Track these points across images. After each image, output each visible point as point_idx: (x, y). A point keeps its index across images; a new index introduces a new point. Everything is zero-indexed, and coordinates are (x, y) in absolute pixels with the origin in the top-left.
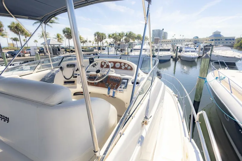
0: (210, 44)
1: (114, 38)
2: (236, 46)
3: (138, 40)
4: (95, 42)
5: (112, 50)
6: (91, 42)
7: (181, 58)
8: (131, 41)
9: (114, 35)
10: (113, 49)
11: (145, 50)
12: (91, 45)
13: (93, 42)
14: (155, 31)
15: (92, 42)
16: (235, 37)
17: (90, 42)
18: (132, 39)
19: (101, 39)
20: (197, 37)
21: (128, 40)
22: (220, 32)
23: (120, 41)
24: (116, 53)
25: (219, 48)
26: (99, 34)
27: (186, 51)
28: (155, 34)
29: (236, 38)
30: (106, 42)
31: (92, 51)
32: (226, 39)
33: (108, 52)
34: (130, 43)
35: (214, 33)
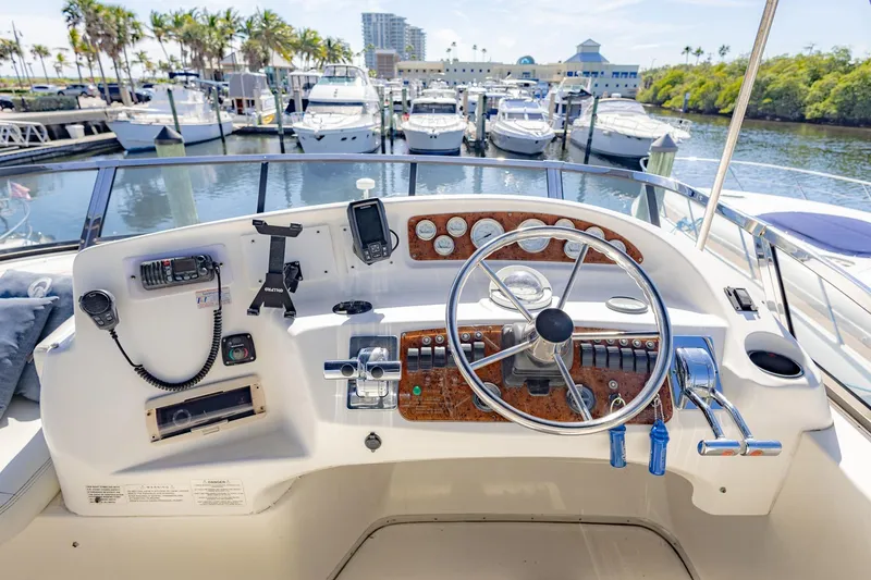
0: (582, 91)
1: (187, 39)
2: (642, 98)
3: (308, 58)
4: (71, 56)
5: (190, 102)
6: (47, 53)
7: (497, 143)
8: (277, 60)
9: (186, 26)
10: (198, 98)
11: (361, 108)
12: (52, 74)
13: (60, 58)
14: (374, 20)
15: (54, 54)
16: (638, 67)
17: (40, 51)
18: (279, 51)
19: (116, 41)
20: (531, 61)
21: (262, 55)
22: (598, 46)
23: (220, 54)
24: (215, 121)
25: (613, 104)
26: (97, 11)
27: (511, 115)
28: (376, 36)
29: (640, 71)
30: (142, 57)
31: (73, 108)
32: (614, 73)
33: (174, 113)
34: (271, 71)
35: (582, 45)
